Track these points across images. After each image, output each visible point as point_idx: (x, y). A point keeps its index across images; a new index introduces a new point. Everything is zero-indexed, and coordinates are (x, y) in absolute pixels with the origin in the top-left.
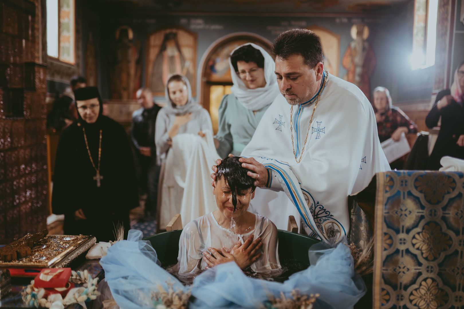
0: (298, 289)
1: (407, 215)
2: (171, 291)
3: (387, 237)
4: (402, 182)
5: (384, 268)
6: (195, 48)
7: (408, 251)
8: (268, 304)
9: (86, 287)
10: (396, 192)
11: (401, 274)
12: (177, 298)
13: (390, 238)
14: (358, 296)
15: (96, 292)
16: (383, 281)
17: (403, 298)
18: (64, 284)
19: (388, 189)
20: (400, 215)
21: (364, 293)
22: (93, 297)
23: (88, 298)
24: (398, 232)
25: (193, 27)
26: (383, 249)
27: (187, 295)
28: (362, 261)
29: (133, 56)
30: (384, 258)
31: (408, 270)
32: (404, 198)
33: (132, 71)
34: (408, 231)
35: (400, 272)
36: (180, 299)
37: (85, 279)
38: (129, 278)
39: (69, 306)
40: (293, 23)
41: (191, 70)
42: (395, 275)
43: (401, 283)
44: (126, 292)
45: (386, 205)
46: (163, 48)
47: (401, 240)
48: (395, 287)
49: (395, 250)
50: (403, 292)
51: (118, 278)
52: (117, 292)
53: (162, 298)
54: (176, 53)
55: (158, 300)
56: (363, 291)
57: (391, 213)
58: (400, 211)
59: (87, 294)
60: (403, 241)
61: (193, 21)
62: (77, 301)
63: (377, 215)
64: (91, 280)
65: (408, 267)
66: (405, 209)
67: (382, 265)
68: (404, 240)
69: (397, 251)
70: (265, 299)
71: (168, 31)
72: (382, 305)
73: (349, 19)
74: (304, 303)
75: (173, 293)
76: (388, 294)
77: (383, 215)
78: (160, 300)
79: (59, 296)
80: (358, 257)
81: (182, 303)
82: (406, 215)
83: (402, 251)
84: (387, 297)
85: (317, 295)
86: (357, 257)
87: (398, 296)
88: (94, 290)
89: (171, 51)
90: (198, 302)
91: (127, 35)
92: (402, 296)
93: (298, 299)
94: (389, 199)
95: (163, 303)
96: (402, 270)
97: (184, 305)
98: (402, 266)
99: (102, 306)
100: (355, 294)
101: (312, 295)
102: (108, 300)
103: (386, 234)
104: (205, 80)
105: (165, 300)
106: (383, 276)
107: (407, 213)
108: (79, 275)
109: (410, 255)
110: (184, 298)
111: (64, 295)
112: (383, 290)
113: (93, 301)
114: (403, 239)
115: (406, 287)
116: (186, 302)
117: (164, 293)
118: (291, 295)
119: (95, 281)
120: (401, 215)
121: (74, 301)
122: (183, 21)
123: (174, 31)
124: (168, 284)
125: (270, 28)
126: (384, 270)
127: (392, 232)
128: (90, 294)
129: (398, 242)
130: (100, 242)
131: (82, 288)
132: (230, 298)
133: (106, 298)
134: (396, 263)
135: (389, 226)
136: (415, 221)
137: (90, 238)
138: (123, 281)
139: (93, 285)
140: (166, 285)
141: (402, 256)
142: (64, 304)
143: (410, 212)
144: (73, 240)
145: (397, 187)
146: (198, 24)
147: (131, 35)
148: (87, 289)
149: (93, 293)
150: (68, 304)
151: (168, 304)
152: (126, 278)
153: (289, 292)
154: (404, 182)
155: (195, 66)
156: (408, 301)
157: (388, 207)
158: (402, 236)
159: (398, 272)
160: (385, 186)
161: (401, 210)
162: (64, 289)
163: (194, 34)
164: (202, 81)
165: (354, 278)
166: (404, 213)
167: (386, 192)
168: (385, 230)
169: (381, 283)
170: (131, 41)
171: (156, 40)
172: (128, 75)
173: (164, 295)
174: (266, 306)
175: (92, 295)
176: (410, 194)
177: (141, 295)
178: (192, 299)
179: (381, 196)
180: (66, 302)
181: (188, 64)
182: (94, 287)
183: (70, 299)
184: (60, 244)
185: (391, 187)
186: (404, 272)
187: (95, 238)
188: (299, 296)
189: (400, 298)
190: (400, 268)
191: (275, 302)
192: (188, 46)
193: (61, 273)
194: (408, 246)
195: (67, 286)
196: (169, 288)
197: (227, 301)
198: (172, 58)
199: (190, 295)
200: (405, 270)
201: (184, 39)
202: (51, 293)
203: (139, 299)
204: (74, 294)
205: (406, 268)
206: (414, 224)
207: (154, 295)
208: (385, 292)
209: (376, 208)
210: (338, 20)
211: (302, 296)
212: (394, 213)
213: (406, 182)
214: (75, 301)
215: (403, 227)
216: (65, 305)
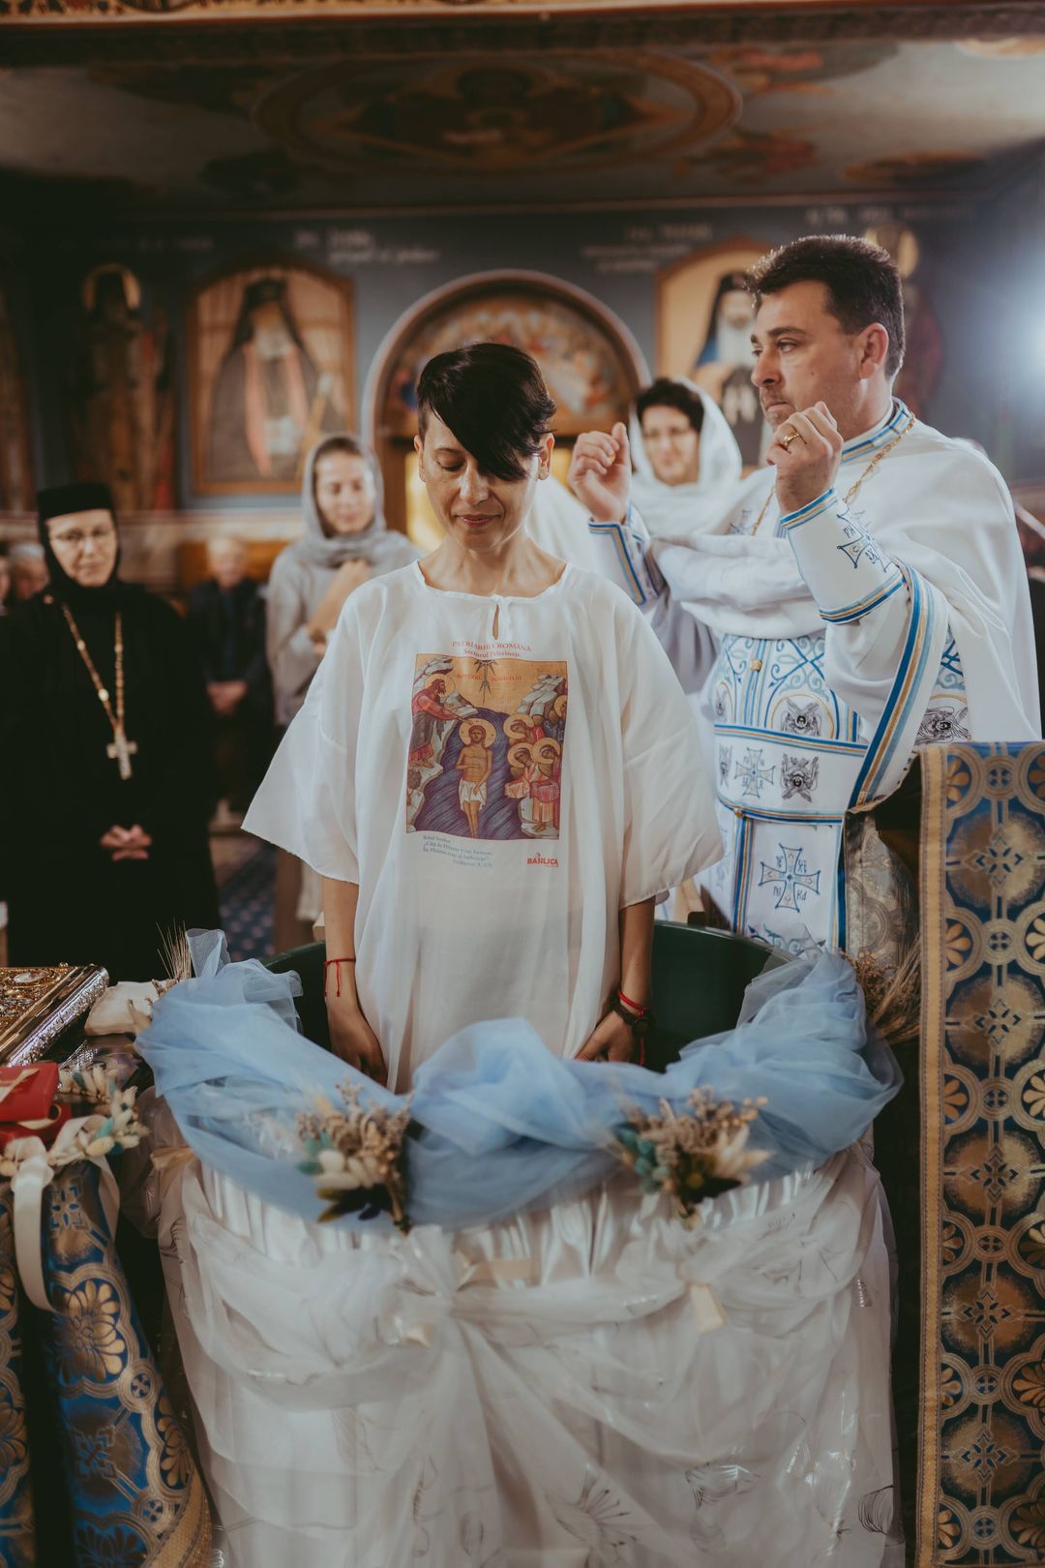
0: (706, 1087)
1: (1011, 865)
2: (354, 1111)
3: (955, 931)
4: (994, 773)
5: (950, 1020)
6: (348, 329)
7: (1014, 968)
8: (628, 1134)
9: (108, 1115)
10: (976, 802)
11: (998, 1032)
12: (372, 1127)
13: (965, 933)
14: (877, 1098)
15: (136, 1126)
16: (947, 1056)
17: (1004, 1098)
18: (46, 1111)
19: (954, 795)
20: (989, 866)
21: (896, 1090)
22: (131, 1142)
23: (118, 1146)
24: (985, 915)
25: (336, 258)
26: (946, 965)
27: (401, 1119)
28: (893, 1000)
29: (143, 364)
30: (950, 989)
31: (1017, 1019)
32: (1000, 820)
33: (146, 416)
34: (1014, 913)
35: (994, 1027)
36: (382, 1131)
37: (98, 1092)
38: (227, 1083)
39: (66, 1167)
40: (669, 231)
41: (340, 404)
42: (983, 1036)
43: (998, 1058)
44: (221, 1121)
45: (949, 840)
46: (243, 334)
47: (994, 937)
48: (981, 1072)
49: (978, 966)
50: (1006, 1084)
51: (195, 1085)
52: (195, 1122)
53: (330, 1131)
54: (287, 349)
55: (318, 1137)
56: (894, 1084)
57: (964, 865)
58: (988, 855)
59: (113, 1134)
60: (999, 941)
61: (336, 238)
62: (86, 1154)
63: (925, 870)
64: (117, 1094)
65: (1016, 1013)
66: (1003, 851)
67: (944, 1010)
68: (1005, 936)
69: (985, 970)
70: (619, 1119)
71: (256, 276)
72: (948, 1121)
73: (852, 210)
74: (725, 1124)
75: (360, 1117)
76: (962, 1089)
77: (940, 870)
78: (326, 1137)
79: (36, 1142)
80: (882, 992)
81: (387, 1142)
82: (1006, 867)
83: (1000, 968)
84: (960, 1099)
85: (762, 1101)
86: (878, 990)
87: (991, 1094)
88: (131, 1122)
89: (269, 342)
90: (429, 1138)
91: (122, 296)
92: (1002, 1094)
93: (710, 1114)
94: (957, 822)
95: (336, 1145)
96: (999, 1021)
97: (392, 1147)
98: (999, 1011)
99: (150, 1165)
100: (868, 1094)
101: (747, 1102)
102: (165, 1150)
103: (951, 923)
104: (387, 431)
105: (339, 1136)
106: (947, 1042)
107: (1010, 860)
108: (78, 1082)
109: (1020, 977)
110: (393, 1127)
111: (49, 1137)
112: (948, 1078)
113: (129, 1151)
114: (999, 935)
115: (1012, 1070)
116: (398, 1140)
117: (335, 1118)
118: (689, 1104)
119: (129, 1096)
120: (994, 867)
121: (76, 1155)
122: (305, 239)
123: (276, 274)
124: (343, 1092)
125: (590, 252)
126: (948, 1024)
127: (967, 917)
128: (121, 1133)
129: (986, 942)
130: (119, 983)
131: (97, 1119)
132: (520, 1128)
133: (158, 1144)
134: (983, 1001)
135: (959, 902)
136: (1033, 882)
137: (90, 972)
138: (211, 1093)
139: (124, 1107)
140: (338, 1094)
141: (1000, 983)
142: (53, 1164)
143: (1019, 858)
144: (42, 981)
145: (981, 789)
146: (353, 248)
147: (133, 294)
148: (111, 1119)
149: (127, 1131)
150: (62, 1162)
151: (349, 1147)
152: (217, 1083)
153: (683, 1100)
154: (999, 774)
155: (352, 391)
156: (1019, 1105)
157: (954, 846)
158: (999, 925)
159: (989, 1027)
160: (945, 788)
161: (994, 854)
162: (44, 1123)
163: (341, 282)
164: (376, 439)
165: (866, 1052)
166: (1000, 861)
167: (951, 803)
168: (952, 912)
169: (941, 1063)
170: (133, 314)
171: (217, 309)
172: (134, 428)
173: (334, 1123)
174: (621, 1139)
175: (126, 1134)
176: (1016, 806)
177: (269, 1128)
178: (414, 1130)
179: (935, 818)
180: (58, 1158)
181: (329, 384)
182: (128, 1114)
183: (66, 1150)
184: (7, 996)
185: (963, 789)
186: (1005, 1028)
187: (104, 972)
188: (712, 1107)
189: (996, 1098)
190: (994, 1015)
191: (647, 1127)
192: (325, 323)
193: (31, 1079)
194: (1015, 952)
195: (52, 1114)
196: (347, 1103)
197: (510, 1134)
198: (274, 366)
199: (407, 1118)
200: (1008, 1021)
201: (312, 300)
202: (12, 1134)
203: (262, 1138)
204: (77, 1135)
205: (1010, 1015)
206: (1030, 891)
207: (308, 1123)
208: (953, 1086)
209: (921, 851)
210: (814, 217)
211: (721, 1105)
212: (974, 861)
213: (1005, 772)
214: (79, 1155)
215: (1000, 900)
216: (54, 1167)
